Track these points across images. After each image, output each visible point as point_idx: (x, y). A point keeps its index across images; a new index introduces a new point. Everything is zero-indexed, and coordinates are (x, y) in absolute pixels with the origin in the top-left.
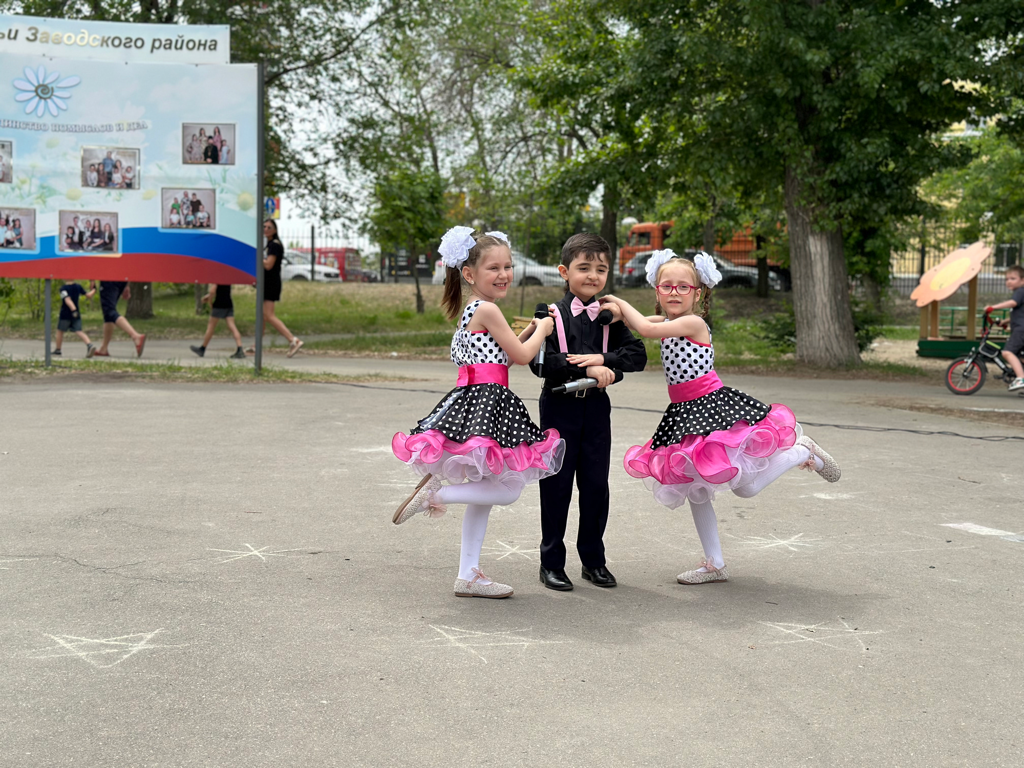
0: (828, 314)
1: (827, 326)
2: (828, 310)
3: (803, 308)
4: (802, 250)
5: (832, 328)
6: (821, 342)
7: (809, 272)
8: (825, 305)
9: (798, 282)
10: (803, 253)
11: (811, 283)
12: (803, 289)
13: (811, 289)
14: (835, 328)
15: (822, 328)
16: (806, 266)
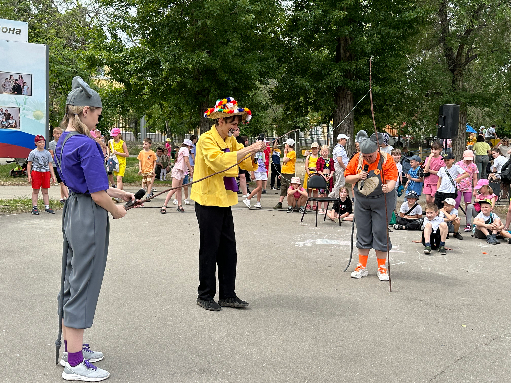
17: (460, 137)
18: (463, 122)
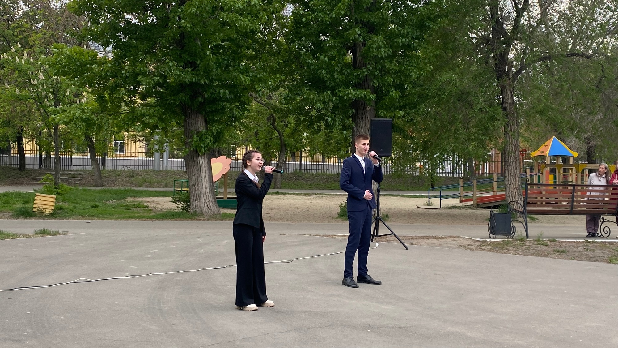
0: (208, 192)
1: (208, 197)
2: (208, 190)
3: (196, 189)
4: (196, 163)
5: (210, 197)
6: (205, 204)
7: (200, 173)
8: (206, 188)
9: (194, 177)
10: (196, 164)
11: (200, 178)
12: (196, 180)
13: (200, 180)
14: (211, 198)
15: (206, 198)
16: (198, 170)
17: (512, 161)
18: (514, 143)
